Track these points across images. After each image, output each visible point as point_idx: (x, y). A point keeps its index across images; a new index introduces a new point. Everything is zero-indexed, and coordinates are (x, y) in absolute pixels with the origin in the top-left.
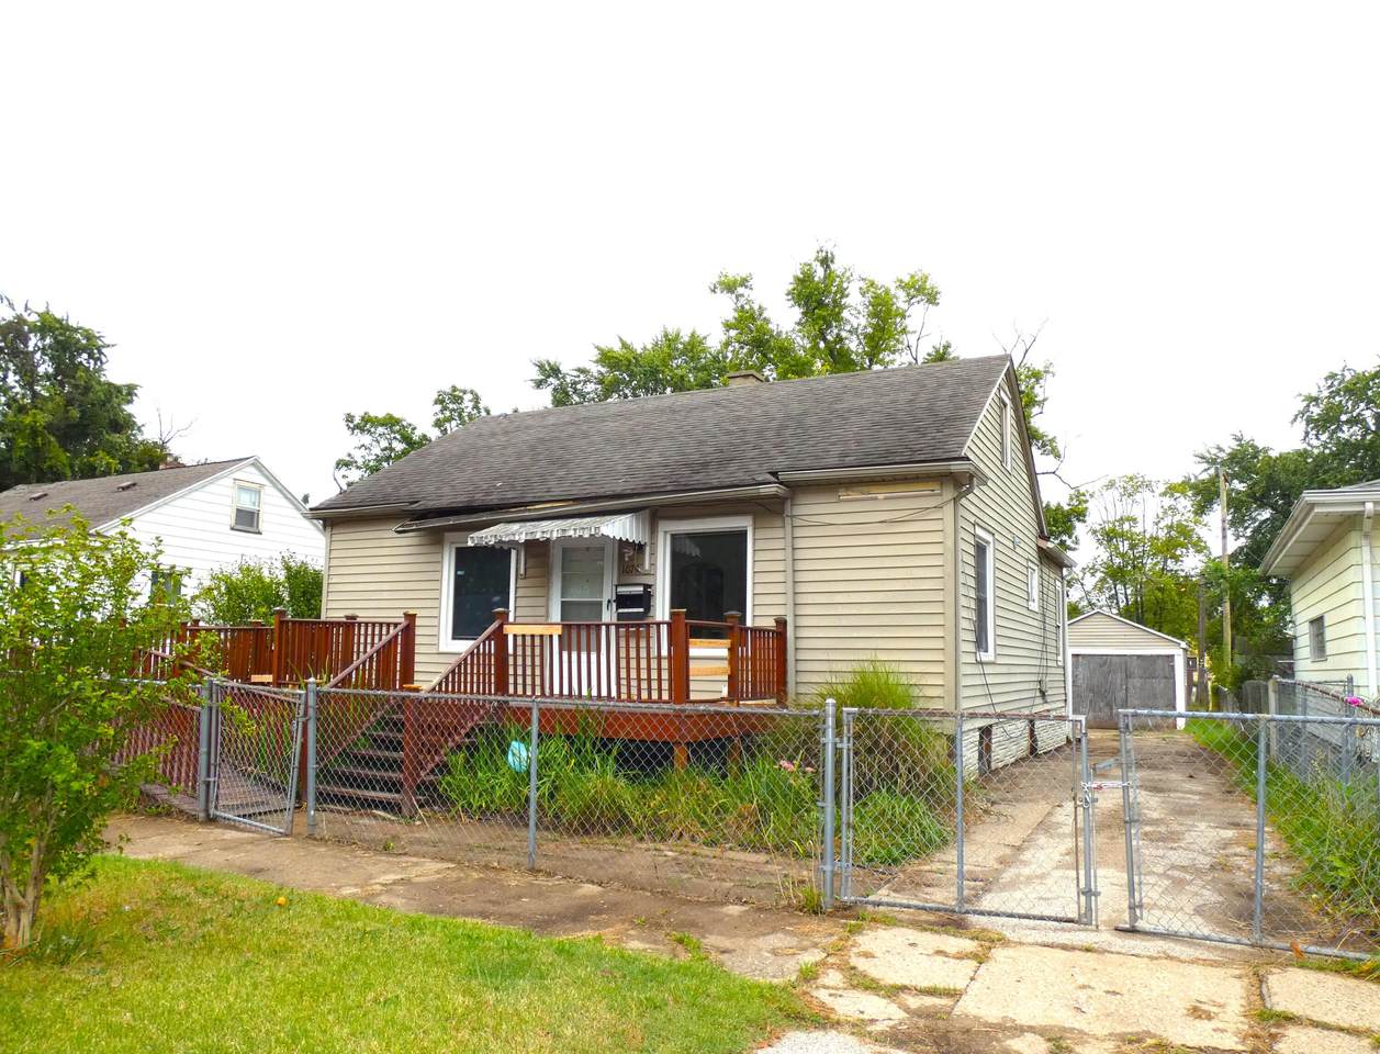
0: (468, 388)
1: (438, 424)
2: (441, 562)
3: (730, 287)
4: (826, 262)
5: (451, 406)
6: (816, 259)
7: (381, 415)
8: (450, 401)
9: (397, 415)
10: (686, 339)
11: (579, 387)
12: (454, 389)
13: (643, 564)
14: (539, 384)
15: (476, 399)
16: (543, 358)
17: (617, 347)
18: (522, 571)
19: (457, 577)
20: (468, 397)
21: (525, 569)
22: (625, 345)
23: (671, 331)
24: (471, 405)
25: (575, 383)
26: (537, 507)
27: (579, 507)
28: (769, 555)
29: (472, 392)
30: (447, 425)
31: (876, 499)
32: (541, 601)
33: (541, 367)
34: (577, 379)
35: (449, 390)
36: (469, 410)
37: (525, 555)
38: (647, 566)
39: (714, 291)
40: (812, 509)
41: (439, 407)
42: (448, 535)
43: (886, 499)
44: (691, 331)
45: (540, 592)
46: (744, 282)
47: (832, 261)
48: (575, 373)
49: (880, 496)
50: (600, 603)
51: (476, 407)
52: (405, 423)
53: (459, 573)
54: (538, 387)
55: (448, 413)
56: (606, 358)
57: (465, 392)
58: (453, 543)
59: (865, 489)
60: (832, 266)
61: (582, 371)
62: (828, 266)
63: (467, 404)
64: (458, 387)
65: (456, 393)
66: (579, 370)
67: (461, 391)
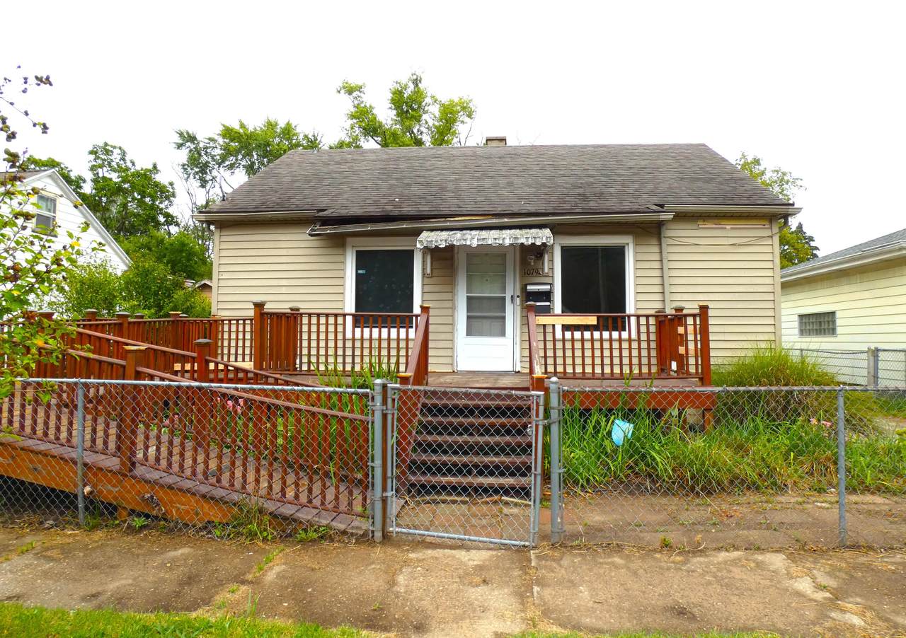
0: (117, 145)
1: (93, 169)
2: (343, 262)
3: (350, 91)
4: (416, 82)
5: (103, 157)
6: (410, 79)
7: (44, 158)
8: (101, 153)
9: (57, 159)
10: (283, 126)
11: (208, 151)
12: (106, 144)
13: (543, 269)
14: (180, 146)
15: (124, 154)
16: (183, 129)
17: (236, 127)
18: (428, 271)
19: (357, 275)
20: (117, 151)
21: (432, 270)
22: (242, 126)
23: (272, 120)
24: (119, 157)
25: (207, 148)
26: (457, 219)
27: (494, 221)
28: (647, 265)
29: (120, 148)
30: (100, 170)
31: (725, 228)
32: (448, 296)
33: (181, 134)
34: (208, 145)
35: (102, 144)
36: (118, 161)
37: (432, 258)
38: (546, 270)
39: (339, 92)
40: (679, 234)
41: (93, 157)
42: (349, 240)
43: (732, 229)
44: (287, 121)
45: (447, 288)
46: (359, 89)
47: (420, 82)
48: (207, 141)
49: (728, 227)
50: (504, 298)
51: (123, 159)
52: (62, 166)
53: (360, 272)
54: (178, 148)
55: (100, 162)
56: (228, 133)
57: (115, 147)
58: (353, 246)
59: (716, 221)
60: (420, 85)
61: (211, 139)
62: (417, 85)
63: (116, 157)
64: (109, 143)
65: (108, 148)
66: (210, 139)
67: (112, 146)
